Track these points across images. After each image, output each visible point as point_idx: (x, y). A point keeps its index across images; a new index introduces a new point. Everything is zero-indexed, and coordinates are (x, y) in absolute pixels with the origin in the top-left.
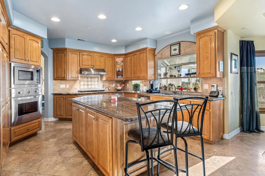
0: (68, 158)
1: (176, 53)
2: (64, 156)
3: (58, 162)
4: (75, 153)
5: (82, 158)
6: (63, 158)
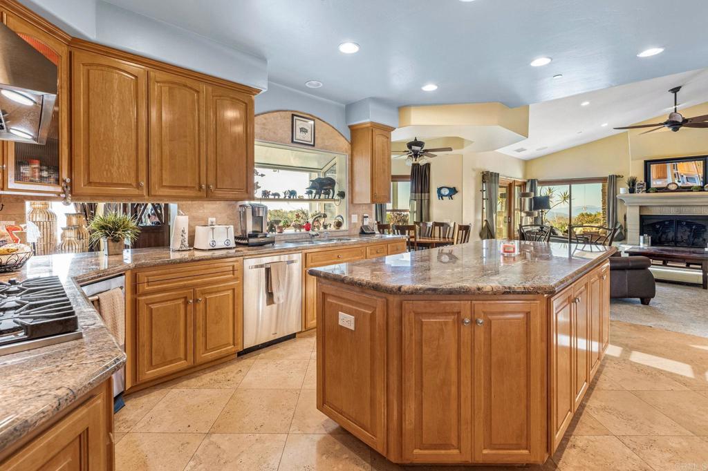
0: (627, 441)
1: (306, 139)
2: (635, 456)
3: (668, 455)
4: (592, 438)
5: (590, 416)
6: (642, 451)
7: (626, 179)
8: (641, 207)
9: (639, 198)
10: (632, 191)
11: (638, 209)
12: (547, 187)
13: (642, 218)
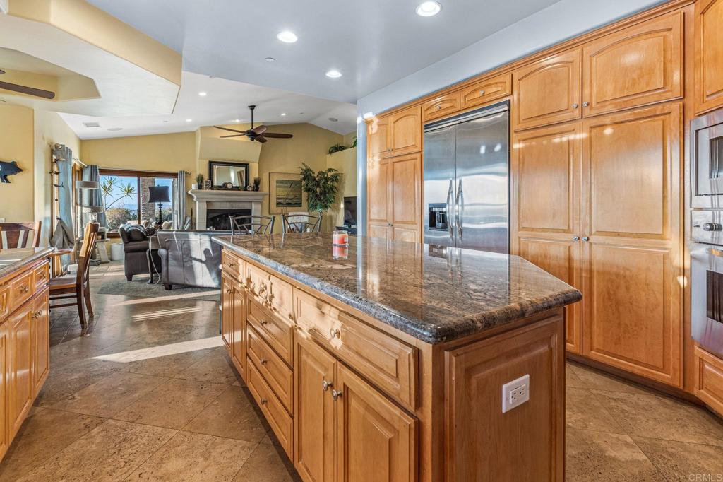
7: (194, 177)
8: (207, 202)
9: (207, 194)
10: (200, 187)
11: (205, 204)
12: (107, 177)
13: (209, 212)
